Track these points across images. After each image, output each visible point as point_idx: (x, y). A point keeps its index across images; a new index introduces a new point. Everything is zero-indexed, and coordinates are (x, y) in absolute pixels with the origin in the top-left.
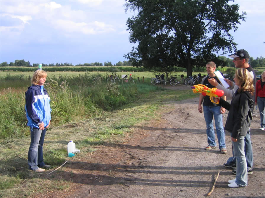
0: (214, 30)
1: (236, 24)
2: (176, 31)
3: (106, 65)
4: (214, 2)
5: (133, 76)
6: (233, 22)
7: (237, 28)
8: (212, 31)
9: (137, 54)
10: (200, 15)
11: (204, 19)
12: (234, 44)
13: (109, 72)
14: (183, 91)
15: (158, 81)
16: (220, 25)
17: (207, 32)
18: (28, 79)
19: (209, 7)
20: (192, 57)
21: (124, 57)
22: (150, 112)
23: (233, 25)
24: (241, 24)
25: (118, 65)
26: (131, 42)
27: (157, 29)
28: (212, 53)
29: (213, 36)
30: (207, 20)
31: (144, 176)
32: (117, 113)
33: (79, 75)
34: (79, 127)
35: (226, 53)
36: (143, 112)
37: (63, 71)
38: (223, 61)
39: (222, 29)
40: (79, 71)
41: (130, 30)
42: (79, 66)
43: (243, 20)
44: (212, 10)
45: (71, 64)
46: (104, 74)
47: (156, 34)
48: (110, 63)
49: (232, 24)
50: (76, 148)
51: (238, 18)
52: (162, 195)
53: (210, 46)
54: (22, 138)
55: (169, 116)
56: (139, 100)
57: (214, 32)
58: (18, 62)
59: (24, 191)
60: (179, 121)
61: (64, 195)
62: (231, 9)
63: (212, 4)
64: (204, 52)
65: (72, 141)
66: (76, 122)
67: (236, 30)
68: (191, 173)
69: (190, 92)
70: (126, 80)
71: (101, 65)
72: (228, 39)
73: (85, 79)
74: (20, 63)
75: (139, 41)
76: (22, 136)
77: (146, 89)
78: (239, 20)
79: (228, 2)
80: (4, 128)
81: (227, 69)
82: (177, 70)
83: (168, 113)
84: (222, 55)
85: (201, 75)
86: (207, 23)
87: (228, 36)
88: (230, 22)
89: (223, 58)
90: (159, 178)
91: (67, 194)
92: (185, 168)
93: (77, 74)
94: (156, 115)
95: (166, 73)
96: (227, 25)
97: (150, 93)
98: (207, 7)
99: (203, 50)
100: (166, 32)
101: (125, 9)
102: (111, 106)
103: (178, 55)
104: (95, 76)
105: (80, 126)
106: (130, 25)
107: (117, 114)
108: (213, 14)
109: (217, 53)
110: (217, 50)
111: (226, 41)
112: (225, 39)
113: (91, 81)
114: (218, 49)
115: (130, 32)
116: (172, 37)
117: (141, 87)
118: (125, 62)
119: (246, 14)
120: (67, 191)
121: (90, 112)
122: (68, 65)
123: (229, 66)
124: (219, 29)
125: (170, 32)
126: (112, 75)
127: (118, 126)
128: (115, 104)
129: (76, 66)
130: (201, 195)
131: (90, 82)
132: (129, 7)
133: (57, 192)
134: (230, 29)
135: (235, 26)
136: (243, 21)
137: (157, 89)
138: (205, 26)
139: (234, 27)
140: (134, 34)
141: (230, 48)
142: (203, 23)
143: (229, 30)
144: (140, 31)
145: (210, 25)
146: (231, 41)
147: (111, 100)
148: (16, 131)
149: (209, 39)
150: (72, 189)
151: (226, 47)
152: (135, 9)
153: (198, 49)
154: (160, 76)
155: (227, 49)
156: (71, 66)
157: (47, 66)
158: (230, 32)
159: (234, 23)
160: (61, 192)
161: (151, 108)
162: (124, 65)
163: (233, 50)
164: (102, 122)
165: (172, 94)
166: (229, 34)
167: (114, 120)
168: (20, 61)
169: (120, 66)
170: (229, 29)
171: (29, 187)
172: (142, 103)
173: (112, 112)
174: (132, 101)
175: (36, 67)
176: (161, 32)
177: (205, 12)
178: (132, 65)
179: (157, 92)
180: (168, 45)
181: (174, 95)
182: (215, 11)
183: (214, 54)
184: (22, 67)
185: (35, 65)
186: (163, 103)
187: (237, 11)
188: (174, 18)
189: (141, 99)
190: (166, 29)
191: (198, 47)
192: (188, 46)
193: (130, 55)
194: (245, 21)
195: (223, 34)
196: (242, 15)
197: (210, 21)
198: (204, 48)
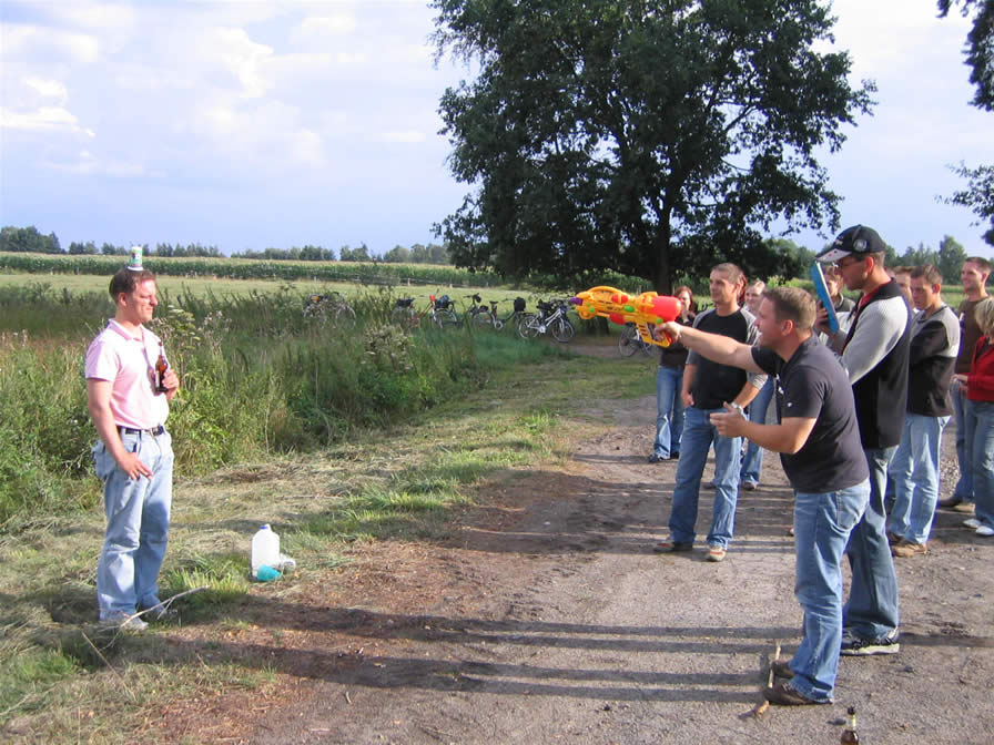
0: (756, 144)
1: (840, 123)
2: (618, 141)
3: (347, 257)
4: (760, 42)
6: (828, 117)
7: (843, 140)
8: (750, 147)
9: (478, 223)
10: (708, 86)
11: (721, 103)
12: (829, 197)
16: (779, 126)
17: (732, 149)
18: (62, 301)
19: (743, 58)
20: (674, 240)
22: (528, 436)
23: (829, 127)
24: (856, 125)
25: (392, 261)
27: (551, 131)
28: (748, 229)
29: (754, 164)
30: (734, 106)
32: (408, 437)
33: (255, 292)
34: (275, 481)
35: (800, 228)
36: (501, 432)
37: (184, 275)
38: (788, 260)
39: (789, 141)
40: (244, 278)
41: (450, 134)
43: (865, 110)
44: (753, 69)
45: (216, 250)
46: (346, 291)
47: (547, 151)
49: (826, 125)
51: (848, 103)
53: (741, 204)
54: (74, 514)
55: (599, 452)
56: (481, 392)
57: (760, 150)
58: (13, 236)
62: (823, 69)
63: (755, 47)
64: (719, 223)
66: (261, 464)
67: (839, 145)
71: (329, 256)
72: (807, 178)
73: (276, 306)
74: (25, 239)
75: (485, 175)
76: (71, 509)
77: (505, 350)
78: (849, 108)
79: (810, 43)
80: (5, 477)
83: (594, 440)
84: (784, 234)
86: (734, 118)
87: (807, 166)
88: (817, 116)
93: (242, 288)
94: (550, 447)
96: (805, 126)
97: (523, 367)
98: (736, 59)
99: (716, 214)
100: (583, 142)
102: (381, 412)
103: (624, 231)
105: (279, 477)
106: (452, 116)
107: (408, 440)
108: (758, 84)
109: (766, 228)
110: (766, 216)
111: (802, 186)
112: (797, 176)
113: (298, 315)
114: (769, 212)
116: (605, 163)
117: (489, 346)
118: (417, 248)
119: (876, 90)
120: (268, 693)
121: (307, 431)
122: (202, 253)
124: (776, 138)
125: (597, 146)
127: (419, 481)
128: (396, 404)
129: (234, 256)
131: (296, 319)
132: (449, 48)
134: (816, 139)
135: (837, 132)
136: (866, 114)
137: (546, 353)
138: (724, 128)
139: (832, 135)
140: (467, 149)
141: (813, 212)
142: (717, 114)
143: (814, 146)
144: (491, 137)
145: (744, 124)
146: (817, 187)
147: (382, 389)
148: (46, 491)
149: (739, 174)
151: (801, 207)
152: (470, 55)
153: (698, 213)
155: (801, 215)
156: (216, 256)
157: (122, 252)
158: (817, 152)
159: (833, 119)
161: (530, 422)
162: (417, 260)
163: (826, 218)
164: (359, 465)
165: (604, 373)
166: (811, 160)
167: (402, 459)
168: (21, 230)
169: (399, 261)
170: (814, 142)
172: (494, 402)
173: (386, 432)
174: (458, 395)
175: (83, 256)
176: (562, 143)
177: (727, 77)
178: (452, 263)
179: (546, 366)
180: (587, 193)
181: (609, 379)
182: (763, 73)
183: (756, 233)
184: (28, 254)
185: (77, 249)
186: (574, 403)
187: (842, 78)
188: (614, 94)
189: (490, 389)
190: (580, 134)
191: (699, 204)
192: (661, 197)
193: (452, 226)
194: (871, 114)
195: (791, 159)
196: (861, 94)
197: (745, 110)
198: (719, 207)
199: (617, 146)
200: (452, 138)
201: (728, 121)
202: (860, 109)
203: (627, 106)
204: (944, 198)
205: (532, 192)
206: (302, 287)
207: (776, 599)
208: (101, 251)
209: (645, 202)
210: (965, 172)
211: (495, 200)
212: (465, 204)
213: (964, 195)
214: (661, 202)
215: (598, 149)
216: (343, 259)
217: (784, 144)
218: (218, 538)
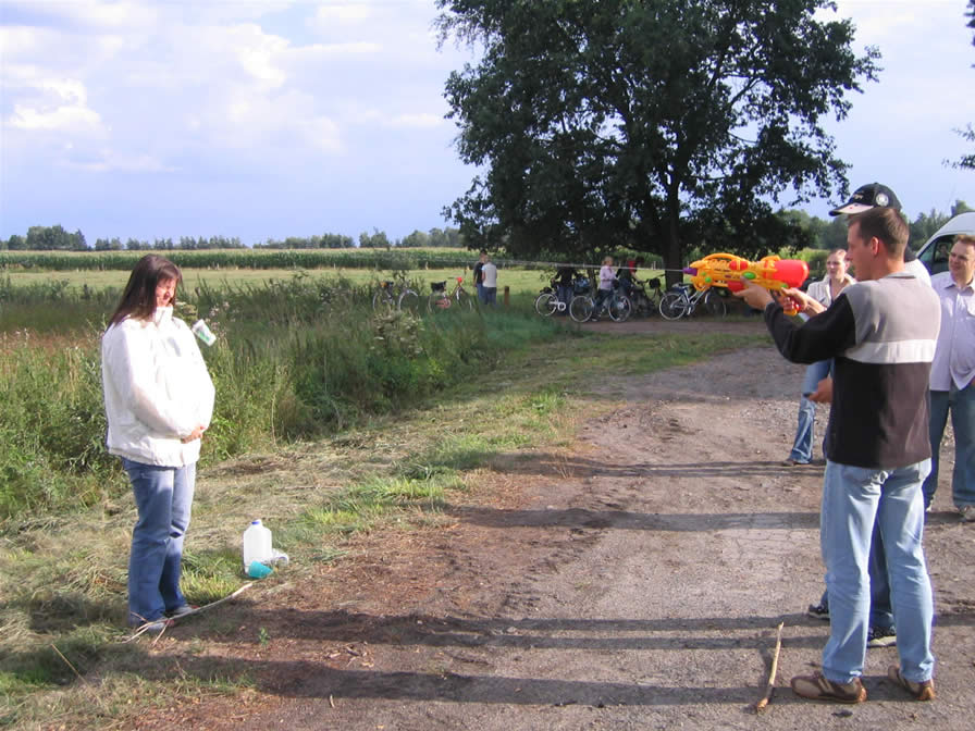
0: (762, 116)
1: (845, 91)
2: (624, 118)
3: (366, 243)
4: (763, 13)
5: (465, 284)
6: (833, 86)
7: (849, 108)
8: (757, 119)
9: (486, 204)
10: (712, 60)
11: (726, 76)
12: (837, 165)
13: (380, 270)
14: (654, 339)
15: (559, 304)
16: (784, 96)
17: (739, 121)
18: (82, 298)
19: (747, 31)
20: (684, 214)
21: (443, 217)
22: (534, 418)
23: (834, 95)
24: (862, 92)
25: (411, 245)
27: (557, 111)
28: (757, 200)
29: (760, 136)
30: (738, 78)
32: (415, 422)
33: (271, 281)
34: (277, 471)
35: (809, 198)
36: (508, 414)
37: (206, 267)
38: (798, 230)
39: (794, 111)
40: (265, 268)
41: (456, 117)
42: (267, 247)
43: (870, 76)
44: (755, 41)
45: (238, 241)
47: (554, 130)
48: (382, 236)
49: (831, 93)
50: (274, 546)
51: (853, 70)
53: (750, 175)
54: (73, 513)
55: (605, 432)
56: (492, 373)
57: (765, 122)
58: (40, 235)
60: (640, 447)
62: (826, 38)
63: (756, 19)
64: (728, 196)
65: (260, 521)
66: (264, 454)
67: (845, 113)
69: (678, 341)
70: (441, 298)
71: (348, 243)
72: (814, 147)
73: (292, 295)
74: (48, 238)
75: (493, 156)
76: (73, 507)
77: (515, 331)
78: (854, 76)
79: (812, 12)
80: (6, 477)
81: (812, 258)
83: (602, 419)
84: (793, 204)
86: (739, 91)
87: (814, 136)
88: (821, 84)
89: (796, 217)
91: (251, 711)
93: (260, 278)
94: (556, 427)
96: (811, 96)
97: (535, 347)
98: (739, 32)
99: (724, 187)
100: (590, 121)
101: (438, 37)
102: (391, 397)
103: (634, 207)
104: (329, 285)
105: (281, 468)
106: (457, 99)
107: (417, 425)
108: (760, 56)
109: (775, 199)
110: (775, 187)
111: (810, 155)
112: (804, 146)
113: (312, 302)
114: (778, 183)
115: (458, 125)
116: (613, 140)
117: (500, 327)
118: (434, 232)
120: (248, 700)
121: (316, 419)
122: (224, 245)
123: (820, 245)
124: (781, 109)
125: (604, 123)
126: (391, 279)
127: (421, 468)
128: (407, 387)
129: (256, 247)
131: (311, 306)
132: (452, 31)
133: (212, 703)
134: (823, 109)
135: (842, 100)
136: (872, 81)
137: (558, 332)
138: (730, 101)
139: (838, 103)
140: (474, 131)
141: (822, 182)
142: (722, 87)
143: (820, 116)
144: (497, 118)
145: (749, 96)
146: (825, 156)
147: (390, 373)
148: (49, 490)
149: (746, 146)
150: (266, 693)
151: (809, 177)
152: (474, 39)
153: (707, 186)
155: (810, 184)
156: (238, 247)
157: (147, 247)
158: (824, 121)
159: (838, 87)
160: (228, 702)
161: (537, 402)
162: (435, 243)
163: (835, 187)
164: (363, 453)
165: (614, 349)
166: (818, 129)
167: (407, 445)
168: (49, 229)
169: (417, 246)
170: (820, 112)
172: (504, 383)
173: (395, 418)
174: (469, 377)
175: (108, 253)
176: (569, 123)
177: (730, 49)
178: (464, 246)
179: (559, 345)
180: (595, 171)
181: (620, 355)
182: (766, 45)
183: (765, 204)
184: (54, 252)
185: (103, 246)
186: (583, 382)
187: (845, 46)
188: (618, 71)
189: (500, 369)
190: (587, 113)
191: (707, 177)
192: (669, 172)
193: (462, 208)
194: (877, 81)
195: (797, 128)
196: (865, 61)
197: (750, 82)
198: (727, 180)
199: (624, 123)
200: (458, 121)
201: (734, 93)
202: (864, 75)
203: (632, 83)
204: (951, 162)
205: (541, 172)
206: (318, 274)
207: (782, 580)
208: (126, 247)
209: (653, 178)
210: (972, 135)
211: (503, 181)
212: (474, 186)
213: (972, 159)
214: (669, 177)
215: (605, 127)
216: (362, 245)
217: (789, 115)
218: (213, 533)
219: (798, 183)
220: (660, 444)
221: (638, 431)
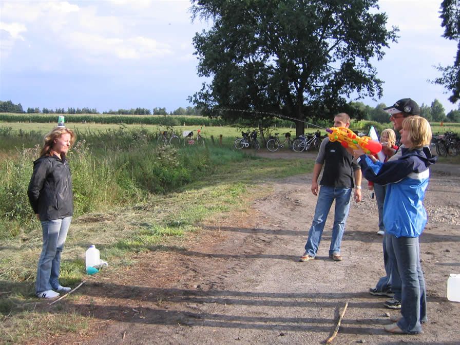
0: (343, 57)
1: (382, 47)
2: (278, 57)
3: (156, 113)
4: (344, 9)
5: (202, 133)
6: (377, 44)
7: (384, 54)
8: (340, 59)
9: (210, 96)
10: (320, 30)
11: (326, 38)
12: (378, 82)
13: (161, 126)
14: (290, 161)
15: (246, 144)
16: (353, 48)
17: (332, 59)
18: (19, 135)
19: (337, 17)
20: (305, 102)
21: (189, 101)
22: (231, 198)
23: (377, 49)
24: (389, 47)
25: (178, 114)
26: (200, 75)
27: (247, 52)
28: (340, 97)
29: (342, 67)
30: (333, 39)
31: (217, 309)
32: (174, 198)
33: (109, 130)
34: (106, 221)
35: (364, 96)
36: (218, 196)
37: (80, 122)
38: (358, 111)
39: (358, 55)
40: (108, 123)
41: (198, 54)
42: (109, 113)
43: (394, 40)
44: (341, 22)
45: (96, 110)
46: (152, 129)
47: (245, 61)
48: (164, 109)
49: (376, 47)
50: (101, 258)
51: (386, 37)
52: (249, 341)
53: (337, 85)
54: (6, 240)
55: (264, 205)
56: (212, 176)
57: (344, 60)
58: (1, 105)
59: (7, 334)
60: (280, 213)
61: (78, 341)
62: (374, 21)
63: (341, 11)
64: (326, 95)
65: (94, 246)
66: (102, 213)
67: (381, 57)
68: (300, 304)
69: (300, 163)
70: (190, 139)
71: (148, 113)
72: (367, 73)
73: (119, 137)
74: (7, 107)
75: (215, 73)
76: (6, 237)
77: (225, 156)
78: (386, 39)
79: (368, 9)
81: (366, 124)
82: (279, 125)
83: (263, 199)
84: (357, 99)
85: (320, 133)
86: (333, 45)
87: (367, 67)
88: (371, 43)
89: (358, 105)
90: (245, 312)
91: (84, 340)
92: (289, 296)
93: (104, 128)
94: (241, 203)
95: (260, 129)
96: (365, 48)
97: (233, 164)
98: (333, 17)
99: (325, 90)
100: (262, 57)
101: (191, 17)
102: (164, 186)
103: (282, 98)
104: (137, 132)
105: (108, 220)
106: (199, 46)
107: (174, 200)
108: (343, 29)
109: (348, 96)
110: (348, 91)
111: (365, 77)
112: (363, 72)
113: (129, 140)
114: (349, 89)
115: (198, 58)
116: (272, 67)
117: (217, 154)
118: (189, 108)
120: (83, 334)
121: (127, 196)
122: (89, 112)
123: (370, 119)
124: (352, 54)
125: (269, 58)
126: (166, 130)
127: (175, 221)
128: (171, 182)
129: (104, 113)
130: (316, 342)
131: (127, 142)
132: (198, 14)
133: (65, 336)
134: (371, 55)
135: (380, 51)
136: (394, 42)
137: (245, 157)
138: (328, 50)
139: (379, 52)
140: (205, 61)
141: (370, 89)
142: (325, 43)
143: (370, 58)
144: (215, 55)
145: (337, 48)
146: (372, 77)
147: (164, 175)
149: (335, 71)
150: (92, 331)
151: (364, 86)
152: (208, 17)
153: (316, 90)
154: (249, 135)
155: (365, 90)
156: (95, 113)
157: (52, 112)
158: (371, 60)
159: (379, 45)
160: (73, 335)
161: (232, 190)
162: (189, 114)
163: (376, 92)
164: (148, 213)
165: (271, 166)
166: (369, 64)
167: (169, 209)
168: (5, 102)
170: (370, 56)
171: (17, 326)
172: (217, 181)
173: (165, 196)
174: (201, 178)
175: (33, 114)
176: (252, 58)
177: (329, 25)
178: (201, 115)
179: (244, 163)
180: (264, 81)
181: (273, 169)
182: (345, 24)
183: (344, 99)
184: (7, 113)
185: (31, 111)
186: (255, 181)
187: (383, 25)
188: (276, 34)
189: (216, 174)
190: (261, 53)
191: (316, 86)
192: (299, 83)
193: (198, 97)
194: (397, 42)
195: (359, 64)
196: (392, 33)
197: (338, 41)
198: (326, 87)
201: (330, 46)
202: (391, 40)
203: (282, 40)
204: (431, 81)
206: (132, 127)
207: (345, 279)
208: (42, 112)
210: (441, 69)
212: (204, 87)
213: (441, 79)
214: (299, 85)
215: (269, 61)
216: (154, 114)
217: (356, 57)
218: (73, 251)
219: (359, 89)
220: (290, 211)
221: (280, 205)
